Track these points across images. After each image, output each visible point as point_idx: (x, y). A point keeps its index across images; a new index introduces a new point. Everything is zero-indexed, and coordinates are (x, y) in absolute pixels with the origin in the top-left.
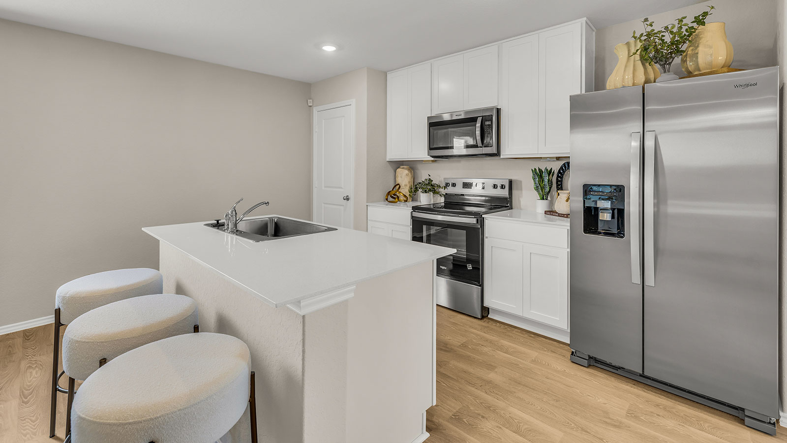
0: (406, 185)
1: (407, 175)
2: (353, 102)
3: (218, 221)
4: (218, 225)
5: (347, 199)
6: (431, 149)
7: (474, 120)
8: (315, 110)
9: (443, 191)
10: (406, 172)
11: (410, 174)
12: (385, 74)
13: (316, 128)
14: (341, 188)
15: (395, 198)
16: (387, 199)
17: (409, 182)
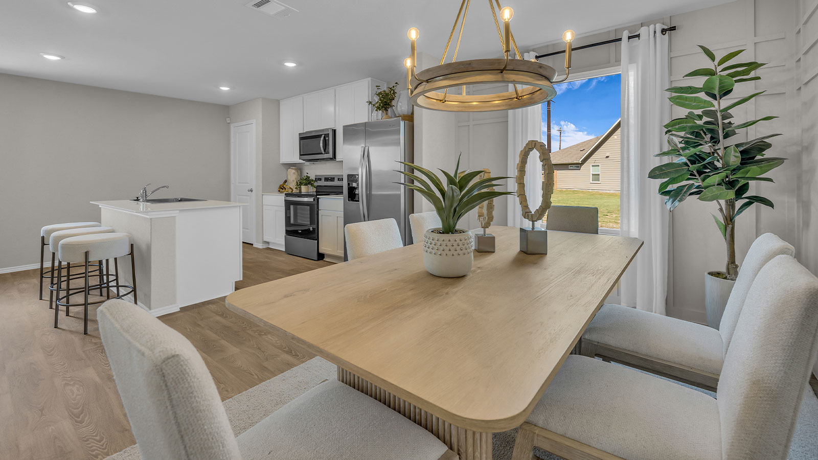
0: (293, 181)
1: (294, 173)
2: (254, 121)
3: (137, 198)
4: (137, 200)
5: (252, 191)
6: (301, 155)
7: (320, 136)
8: (232, 126)
9: (316, 184)
10: (294, 171)
11: (296, 173)
12: (277, 102)
13: (232, 140)
14: (248, 183)
15: (283, 189)
16: (279, 191)
17: (296, 179)
